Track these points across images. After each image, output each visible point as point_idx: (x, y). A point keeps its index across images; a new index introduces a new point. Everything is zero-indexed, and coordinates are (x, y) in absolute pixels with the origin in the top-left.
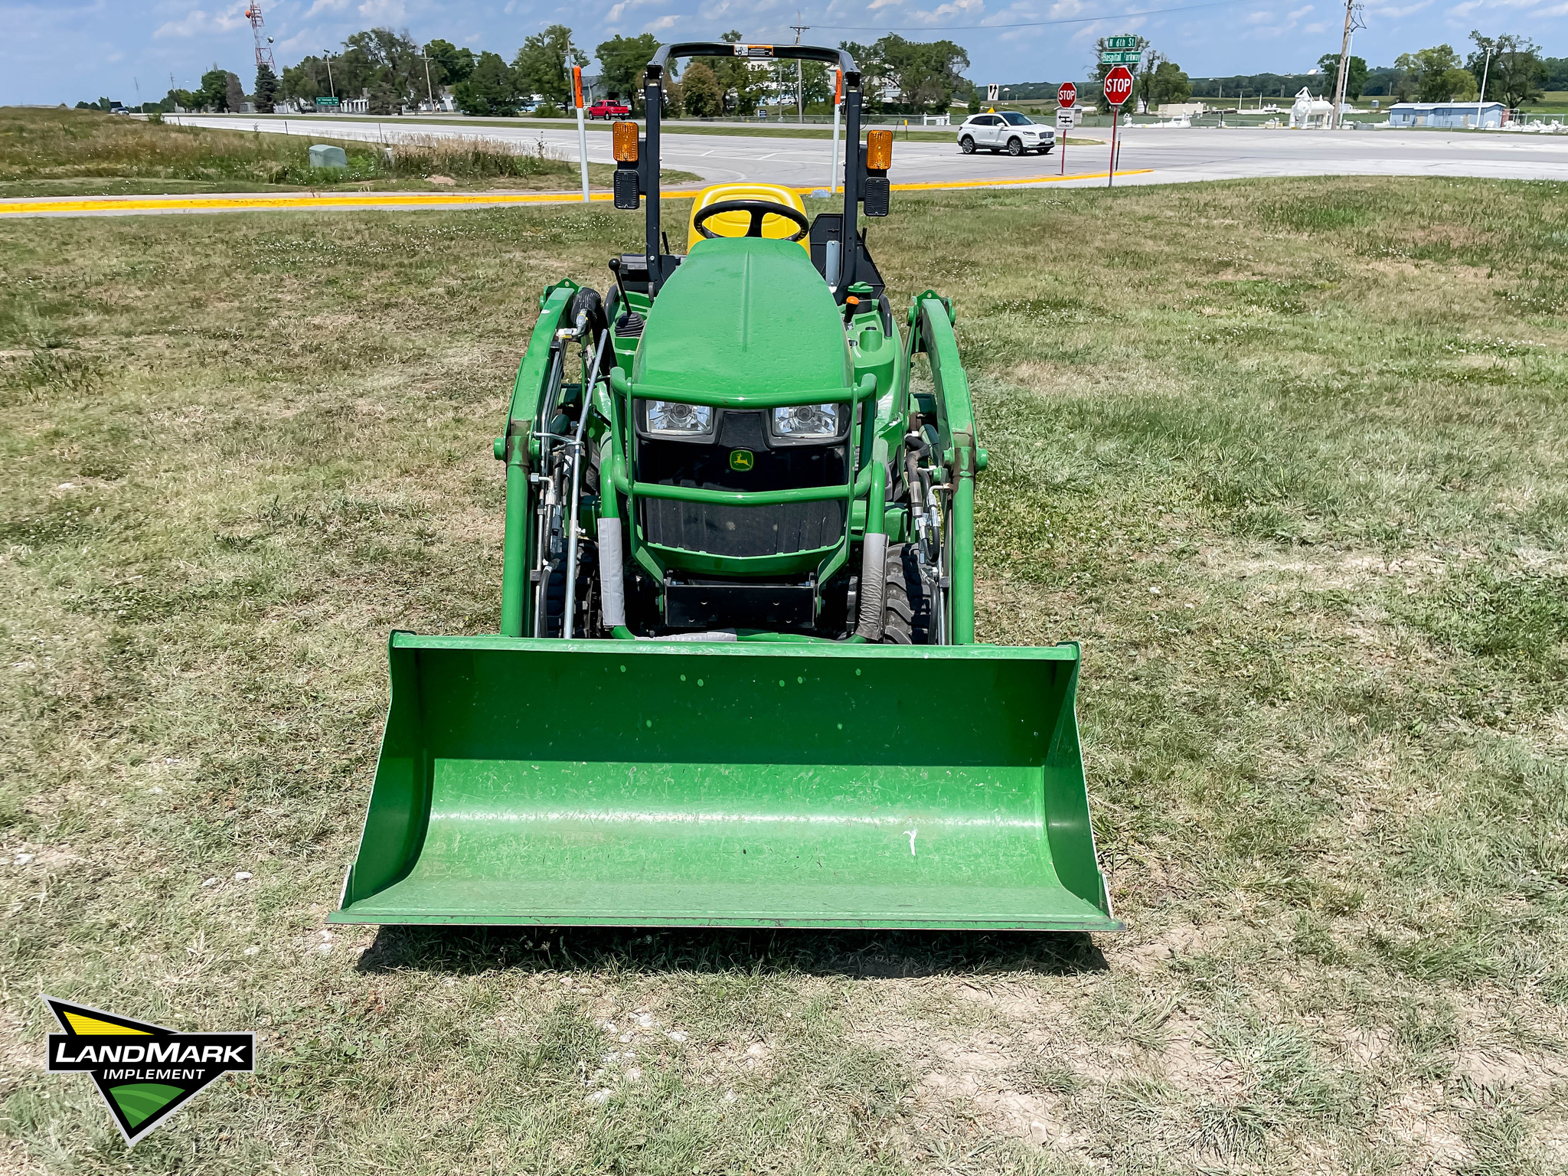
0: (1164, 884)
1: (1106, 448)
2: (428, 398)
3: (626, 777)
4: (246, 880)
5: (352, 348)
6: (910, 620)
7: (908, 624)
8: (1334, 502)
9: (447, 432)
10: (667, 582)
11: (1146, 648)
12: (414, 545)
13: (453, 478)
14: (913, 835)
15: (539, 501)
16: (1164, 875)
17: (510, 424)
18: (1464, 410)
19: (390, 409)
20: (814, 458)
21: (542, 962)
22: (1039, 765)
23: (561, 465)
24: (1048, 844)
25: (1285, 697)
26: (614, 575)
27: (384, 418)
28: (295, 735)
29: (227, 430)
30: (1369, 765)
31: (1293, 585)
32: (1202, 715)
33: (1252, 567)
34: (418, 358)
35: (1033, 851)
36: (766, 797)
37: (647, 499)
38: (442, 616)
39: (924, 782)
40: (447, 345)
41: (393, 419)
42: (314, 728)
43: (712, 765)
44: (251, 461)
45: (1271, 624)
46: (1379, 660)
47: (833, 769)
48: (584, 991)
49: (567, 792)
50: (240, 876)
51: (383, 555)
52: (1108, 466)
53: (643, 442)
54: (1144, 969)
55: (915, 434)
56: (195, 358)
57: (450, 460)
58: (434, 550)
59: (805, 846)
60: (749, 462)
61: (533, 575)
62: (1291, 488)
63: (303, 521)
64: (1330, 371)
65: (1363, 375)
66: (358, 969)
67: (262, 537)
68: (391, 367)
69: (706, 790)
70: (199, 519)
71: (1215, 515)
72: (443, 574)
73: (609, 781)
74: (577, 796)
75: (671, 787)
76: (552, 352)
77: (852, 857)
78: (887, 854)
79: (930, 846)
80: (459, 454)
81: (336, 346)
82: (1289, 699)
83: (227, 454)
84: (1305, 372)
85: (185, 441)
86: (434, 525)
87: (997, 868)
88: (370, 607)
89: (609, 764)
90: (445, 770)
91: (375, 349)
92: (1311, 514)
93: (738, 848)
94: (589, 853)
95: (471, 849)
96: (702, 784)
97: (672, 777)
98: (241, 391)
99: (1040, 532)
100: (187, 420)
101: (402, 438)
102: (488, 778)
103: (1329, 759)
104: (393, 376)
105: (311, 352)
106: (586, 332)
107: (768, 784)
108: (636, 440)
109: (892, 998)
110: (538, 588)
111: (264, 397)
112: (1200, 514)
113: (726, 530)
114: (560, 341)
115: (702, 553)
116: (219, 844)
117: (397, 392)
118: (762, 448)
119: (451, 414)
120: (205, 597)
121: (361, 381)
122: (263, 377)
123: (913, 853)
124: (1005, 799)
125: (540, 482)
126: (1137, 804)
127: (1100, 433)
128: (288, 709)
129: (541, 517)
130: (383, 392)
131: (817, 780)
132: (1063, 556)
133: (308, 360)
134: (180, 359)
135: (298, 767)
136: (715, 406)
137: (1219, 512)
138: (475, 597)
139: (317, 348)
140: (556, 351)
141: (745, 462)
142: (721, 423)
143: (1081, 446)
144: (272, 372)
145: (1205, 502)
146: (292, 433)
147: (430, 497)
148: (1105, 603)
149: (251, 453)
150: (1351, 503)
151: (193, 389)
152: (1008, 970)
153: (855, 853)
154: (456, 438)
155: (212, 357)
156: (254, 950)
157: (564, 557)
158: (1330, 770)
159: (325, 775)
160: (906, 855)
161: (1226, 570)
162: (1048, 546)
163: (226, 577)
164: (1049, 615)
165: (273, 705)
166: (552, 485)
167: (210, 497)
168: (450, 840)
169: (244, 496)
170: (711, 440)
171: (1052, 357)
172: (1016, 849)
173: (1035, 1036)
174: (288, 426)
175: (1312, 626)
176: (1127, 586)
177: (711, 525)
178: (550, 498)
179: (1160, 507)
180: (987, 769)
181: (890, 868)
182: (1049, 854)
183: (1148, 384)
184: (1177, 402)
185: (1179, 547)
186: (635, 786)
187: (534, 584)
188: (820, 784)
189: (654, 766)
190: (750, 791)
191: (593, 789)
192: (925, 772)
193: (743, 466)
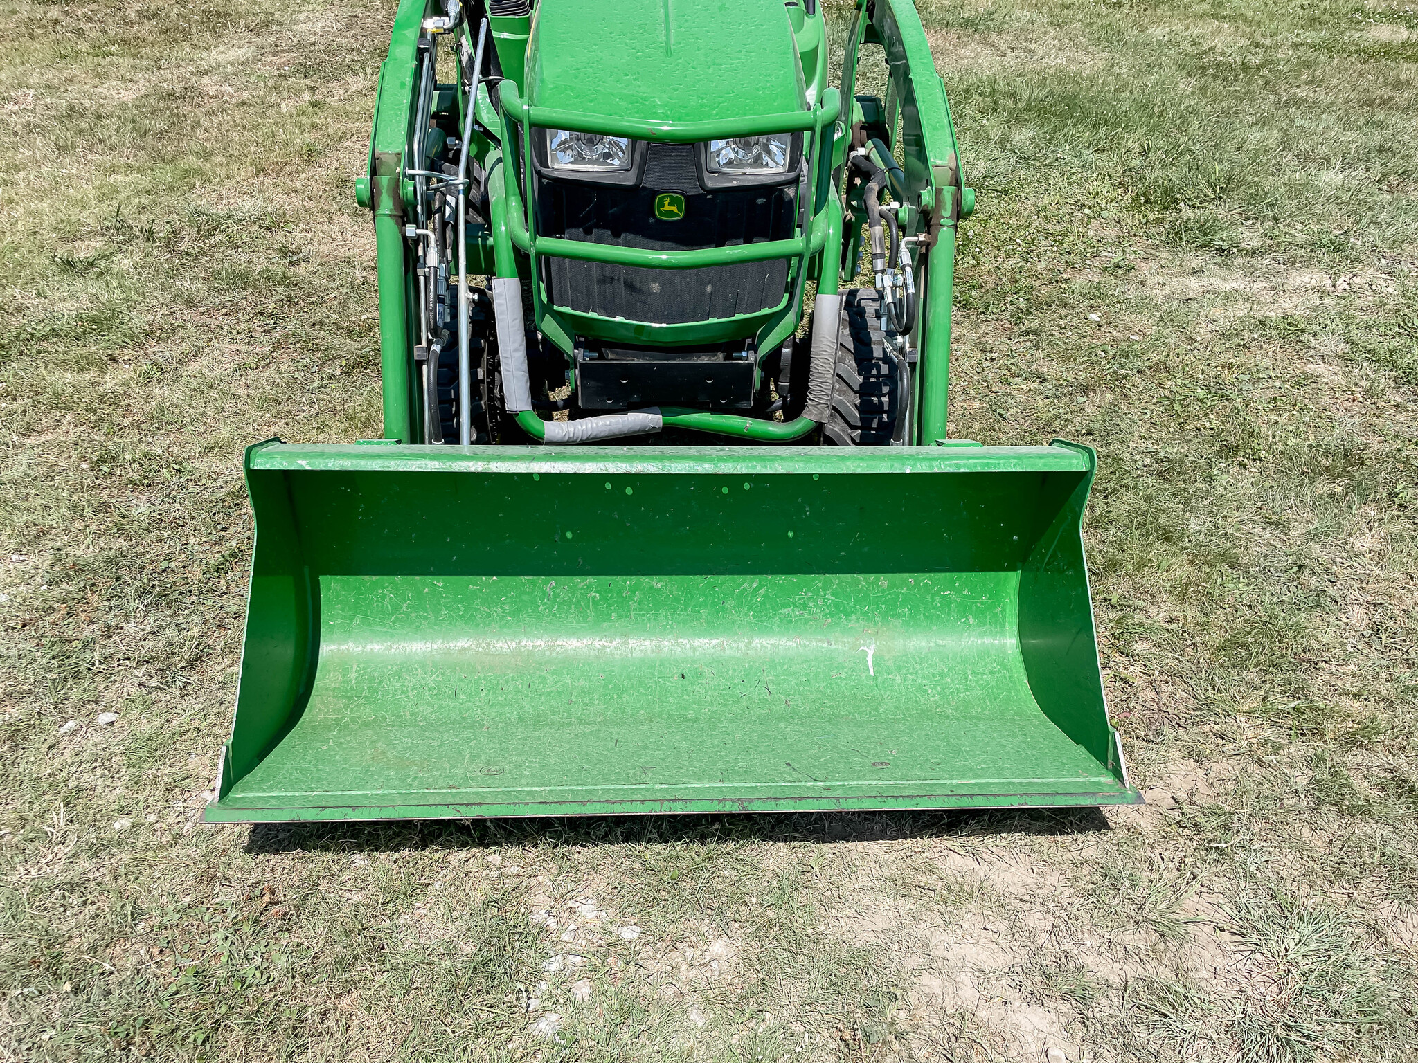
0: (1156, 707)
1: (1022, 137)
2: (280, 75)
3: (544, 593)
4: (111, 724)
5: (193, 13)
6: (857, 388)
7: (855, 392)
8: (1271, 205)
9: (304, 119)
10: (579, 354)
11: (1095, 392)
12: (277, 266)
13: (316, 178)
14: (871, 652)
15: (418, 258)
16: (1153, 695)
17: (374, 159)
18: (1387, 92)
19: (238, 90)
20: (760, 201)
21: (463, 838)
22: (1014, 569)
23: (441, 210)
24: (1021, 659)
25: (1256, 457)
26: (516, 350)
27: (234, 101)
28: (157, 522)
29: (59, 119)
30: (1357, 544)
31: (1242, 310)
32: (1167, 480)
33: (1193, 285)
34: (267, 24)
35: (1004, 667)
36: (704, 612)
37: (553, 260)
38: (315, 359)
39: (883, 591)
40: (297, 9)
41: (243, 103)
42: (178, 512)
43: (642, 578)
44: (89, 157)
45: (1223, 359)
46: (1346, 404)
47: (780, 579)
48: (515, 870)
49: (476, 610)
50: (104, 718)
51: (242, 279)
52: (1025, 159)
53: (545, 181)
54: (1146, 824)
55: (861, 151)
56: (23, 29)
57: (310, 155)
58: (301, 271)
59: (751, 667)
60: (679, 209)
61: (418, 351)
62: (1224, 188)
63: (150, 235)
64: (1244, 42)
65: (1277, 46)
66: (248, 850)
67: (105, 257)
68: (236, 37)
69: (636, 605)
70: (35, 233)
71: (1147, 221)
72: (312, 303)
73: (525, 598)
74: (488, 615)
75: (596, 603)
76: (420, 53)
77: (804, 679)
78: (843, 675)
79: (890, 664)
80: (319, 147)
81: (175, 11)
82: (1261, 460)
83: (62, 150)
84: (1218, 42)
85: (15, 133)
86: (297, 239)
87: (967, 690)
88: (233, 347)
89: (524, 579)
90: (332, 588)
91: (218, 14)
92: (1247, 219)
93: (676, 672)
94: (507, 681)
95: (371, 680)
96: (631, 599)
97: (597, 592)
98: (75, 69)
99: (964, 245)
100: (16, 107)
101: (255, 127)
102: (384, 597)
103: (1311, 536)
104: (240, 47)
105: (149, 19)
106: (459, 23)
107: (706, 596)
108: (536, 177)
109: (867, 869)
110: (425, 367)
111: (101, 76)
112: (1132, 220)
113: (648, 293)
114: (429, 37)
115: (618, 319)
116: (77, 675)
117: (245, 69)
118: (694, 190)
119: (307, 97)
120: (43, 338)
121: (205, 54)
122: (98, 51)
123: (872, 673)
124: (974, 607)
125: (418, 236)
126: (1113, 602)
127: (1016, 119)
128: (149, 485)
129: (422, 279)
130: (230, 69)
131: (763, 591)
132: (990, 273)
133: (146, 29)
134: (7, 30)
135: (164, 564)
136: (634, 138)
137: (1151, 217)
138: (350, 333)
139: (155, 15)
140: (424, 52)
141: (675, 209)
142: (644, 157)
143: (996, 134)
144: (106, 44)
145: (1135, 205)
146: (133, 121)
147: (293, 204)
148: (1044, 336)
149: (89, 149)
150: (1290, 205)
151: (21, 68)
152: (996, 833)
153: (807, 675)
154: (315, 126)
155: (43, 27)
156: (124, 823)
157: (453, 327)
158: (1315, 550)
159: (196, 574)
160: (863, 675)
161: (1167, 290)
162: (973, 262)
163: (67, 308)
164: (984, 351)
165: (130, 482)
166: (432, 237)
167: (44, 206)
168: (345, 670)
169: (83, 204)
170: (630, 179)
171: (953, 26)
172: (986, 666)
173: (1036, 920)
174: (128, 114)
175: (1268, 361)
176: (1065, 312)
177: (630, 286)
178: (432, 258)
179: (1087, 211)
180: (955, 575)
181: (847, 694)
182: (1023, 670)
183: (1056, 57)
184: (1092, 79)
185: (1113, 261)
186: (554, 602)
187: (420, 364)
188: (766, 596)
189: (576, 579)
190: (686, 605)
191: (506, 607)
192: (884, 580)
193: (671, 213)
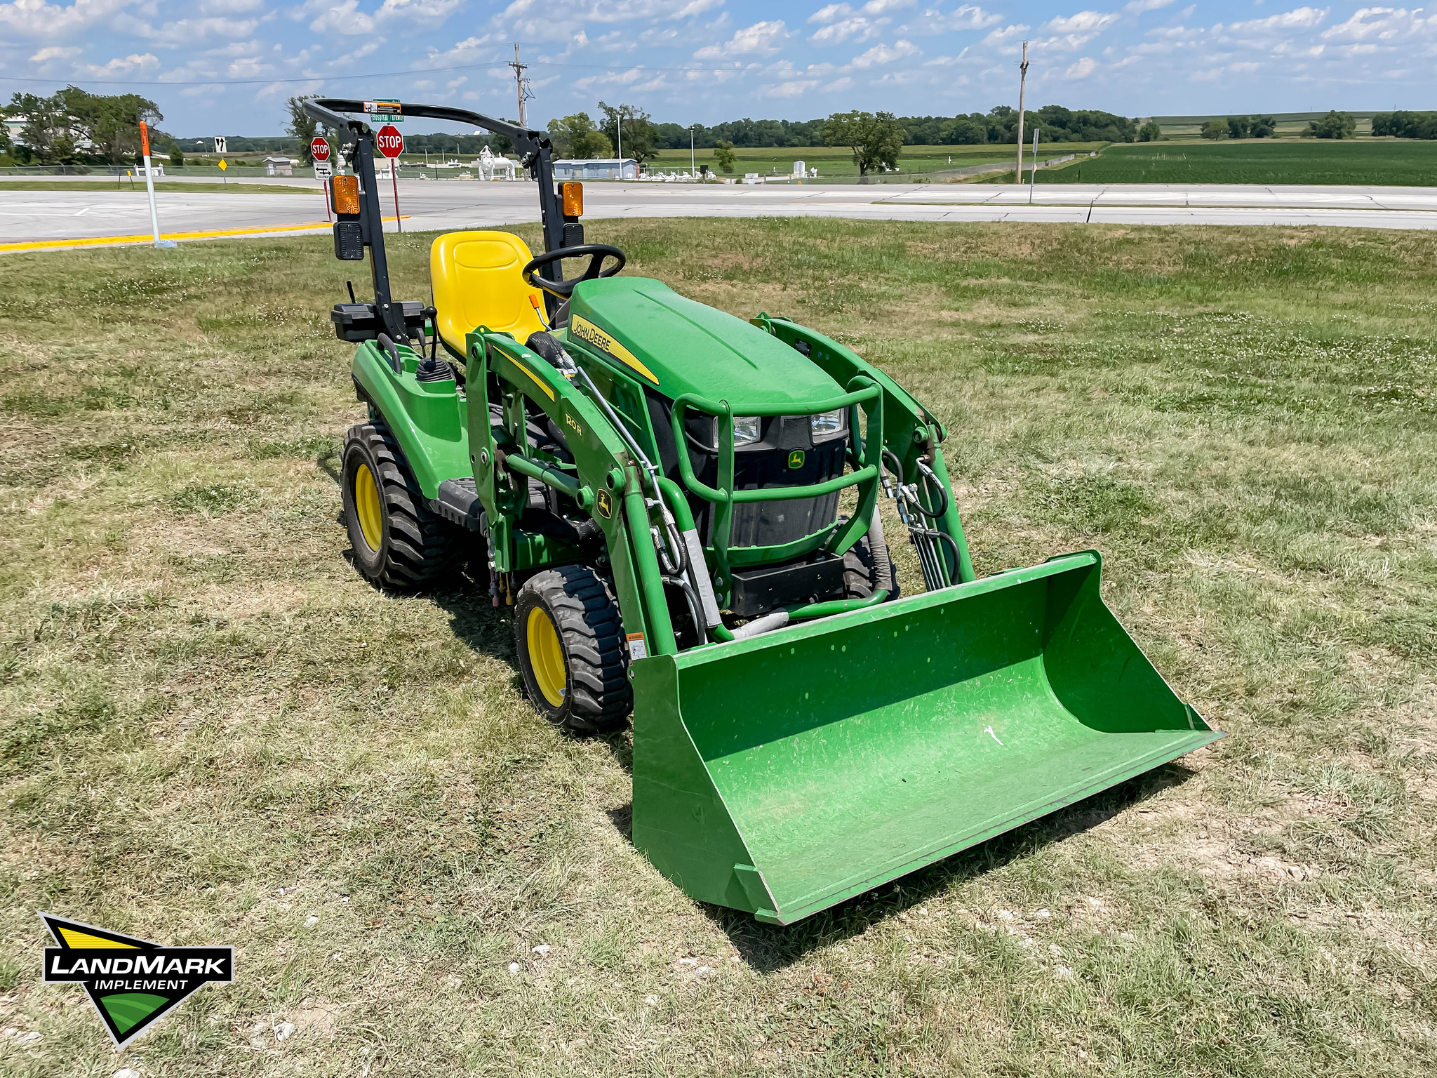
3: (793, 749)
14: (991, 732)
20: (836, 450)
22: (1038, 655)
24: (1066, 711)
35: (1061, 718)
36: (890, 734)
43: (848, 719)
47: (924, 697)
48: (941, 913)
49: (754, 776)
60: (802, 460)
69: (850, 741)
73: (783, 756)
74: (763, 778)
75: (824, 748)
77: (970, 759)
78: (988, 750)
79: (1006, 735)
87: (1056, 736)
89: (779, 741)
96: (846, 737)
97: (823, 739)
107: (887, 722)
113: (776, 522)
115: (753, 547)
118: (808, 447)
123: (1001, 744)
124: (1026, 686)
131: (917, 708)
141: (799, 460)
142: (782, 430)
153: (969, 756)
160: (998, 747)
172: (1052, 720)
177: (764, 520)
180: (1012, 667)
182: (1072, 717)
186: (801, 754)
188: (919, 711)
189: (810, 732)
190: (878, 733)
191: (772, 768)
192: (977, 681)
193: (797, 464)
